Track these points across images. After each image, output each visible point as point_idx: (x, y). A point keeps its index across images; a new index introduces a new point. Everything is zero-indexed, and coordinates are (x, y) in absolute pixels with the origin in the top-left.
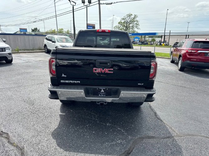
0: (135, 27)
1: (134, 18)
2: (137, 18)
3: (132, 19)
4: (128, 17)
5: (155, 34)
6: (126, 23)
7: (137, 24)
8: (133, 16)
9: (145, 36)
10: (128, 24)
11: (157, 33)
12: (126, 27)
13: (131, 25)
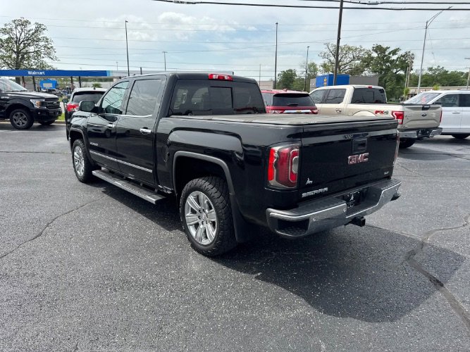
0: (42, 55)
1: (36, 31)
2: (44, 32)
3: (31, 32)
4: (19, 28)
5: (104, 73)
6: (16, 42)
7: (48, 48)
8: (32, 27)
9: (72, 78)
10: (22, 45)
11: (109, 71)
12: (18, 53)
13: (32, 49)
